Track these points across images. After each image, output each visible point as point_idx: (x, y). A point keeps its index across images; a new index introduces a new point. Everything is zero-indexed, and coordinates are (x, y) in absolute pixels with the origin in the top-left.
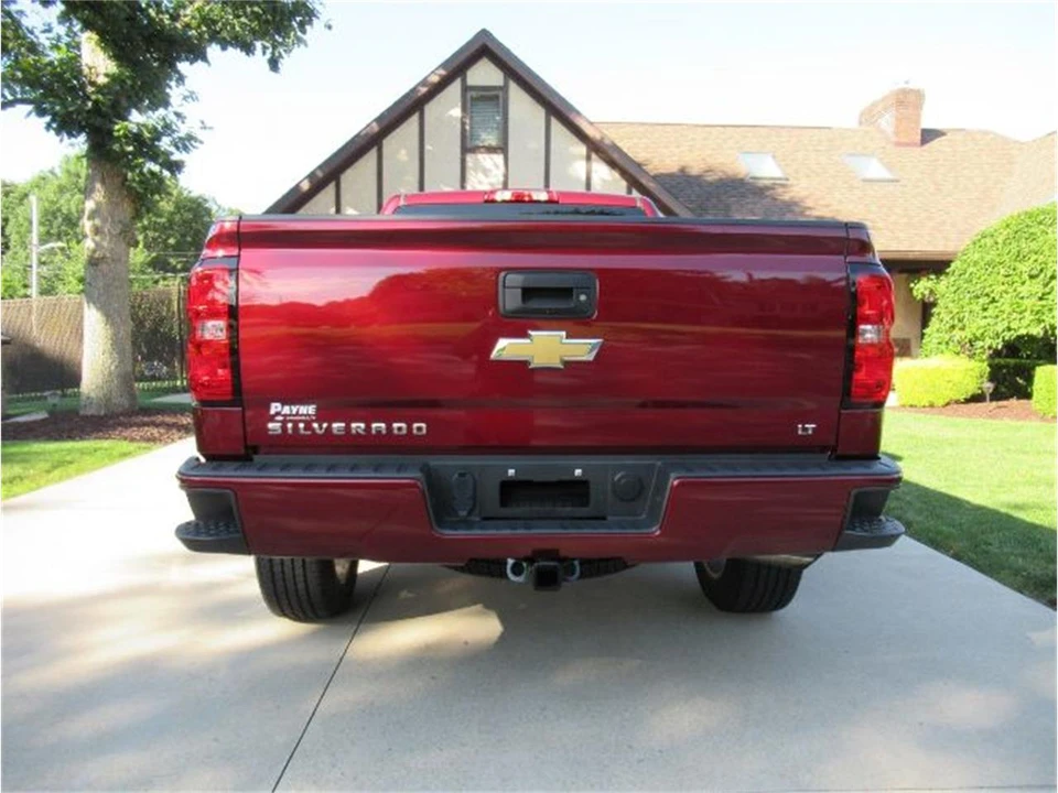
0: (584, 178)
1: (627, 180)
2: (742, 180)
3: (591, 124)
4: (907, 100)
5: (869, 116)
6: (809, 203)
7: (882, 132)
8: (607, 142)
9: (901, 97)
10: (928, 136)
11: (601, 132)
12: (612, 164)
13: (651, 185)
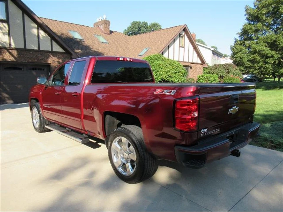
0: (37, 34)
1: (50, 37)
2: (72, 38)
3: (39, 17)
4: (106, 23)
5: (97, 25)
6: (91, 47)
7: (101, 30)
8: (44, 25)
9: (105, 22)
10: (111, 32)
11: (42, 21)
12: (45, 31)
13: (58, 39)
